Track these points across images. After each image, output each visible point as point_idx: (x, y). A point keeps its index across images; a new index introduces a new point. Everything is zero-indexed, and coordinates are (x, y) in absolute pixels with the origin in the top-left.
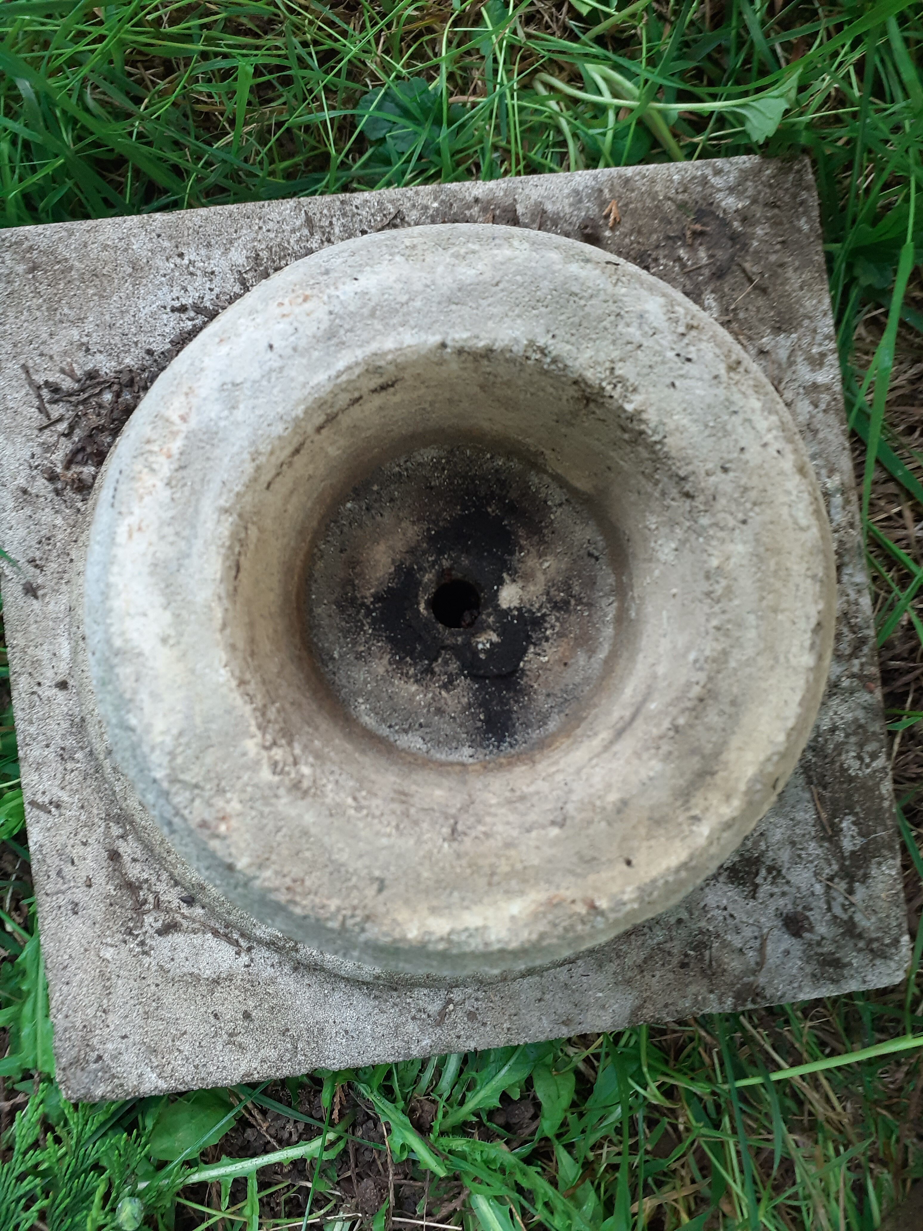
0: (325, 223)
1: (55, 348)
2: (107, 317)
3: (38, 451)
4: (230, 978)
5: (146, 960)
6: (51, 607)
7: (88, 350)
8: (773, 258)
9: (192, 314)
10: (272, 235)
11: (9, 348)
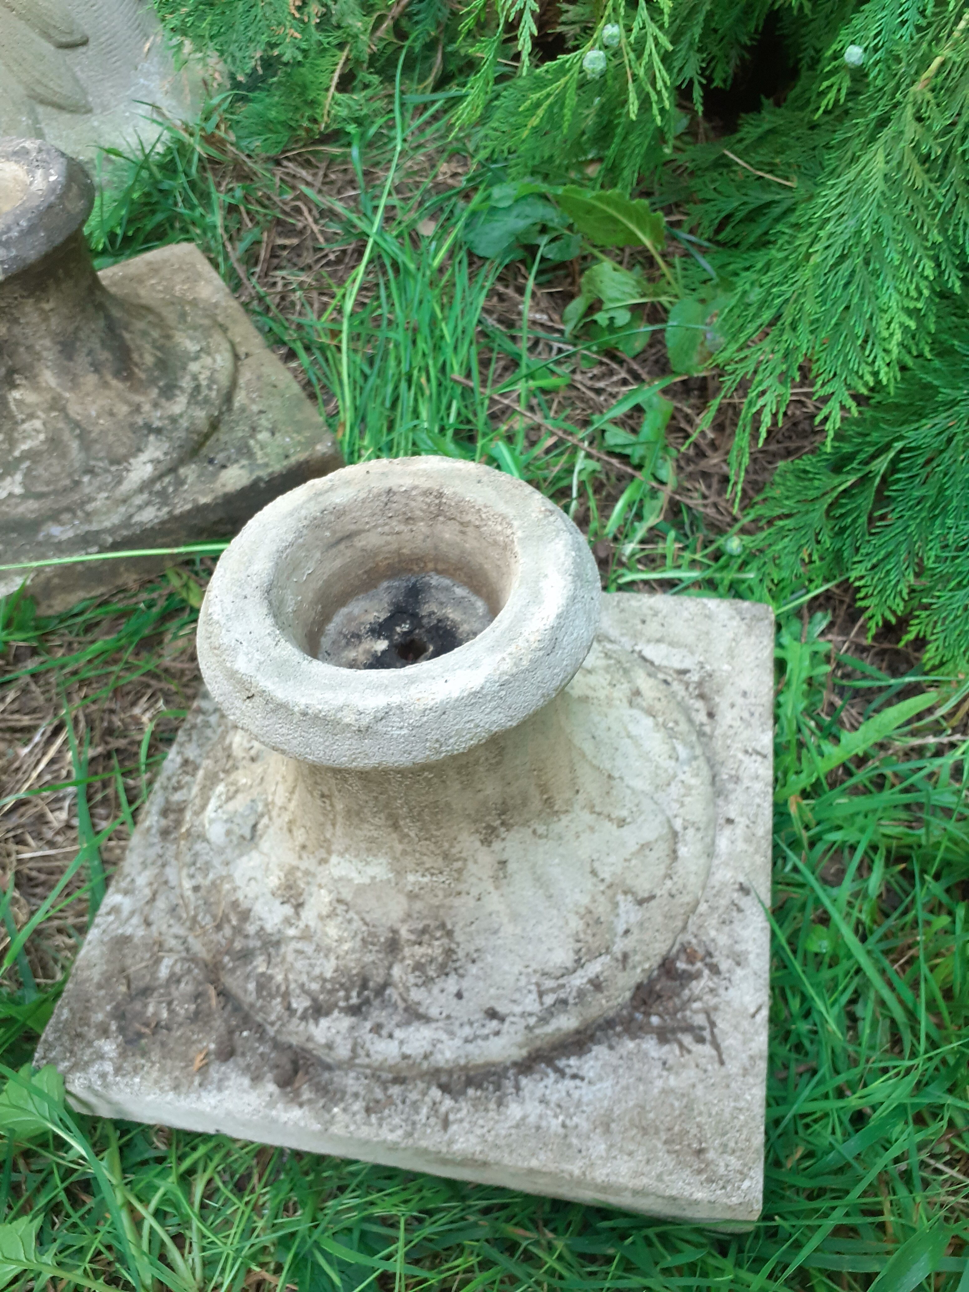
0: (433, 1120)
1: (691, 1074)
2: (641, 1088)
3: (722, 991)
4: (649, 641)
5: (701, 659)
6: (729, 875)
7: (664, 1063)
8: (102, 993)
9: (567, 1070)
10: (481, 1122)
11: (733, 1085)
